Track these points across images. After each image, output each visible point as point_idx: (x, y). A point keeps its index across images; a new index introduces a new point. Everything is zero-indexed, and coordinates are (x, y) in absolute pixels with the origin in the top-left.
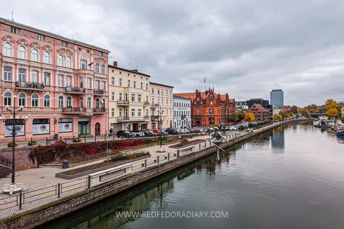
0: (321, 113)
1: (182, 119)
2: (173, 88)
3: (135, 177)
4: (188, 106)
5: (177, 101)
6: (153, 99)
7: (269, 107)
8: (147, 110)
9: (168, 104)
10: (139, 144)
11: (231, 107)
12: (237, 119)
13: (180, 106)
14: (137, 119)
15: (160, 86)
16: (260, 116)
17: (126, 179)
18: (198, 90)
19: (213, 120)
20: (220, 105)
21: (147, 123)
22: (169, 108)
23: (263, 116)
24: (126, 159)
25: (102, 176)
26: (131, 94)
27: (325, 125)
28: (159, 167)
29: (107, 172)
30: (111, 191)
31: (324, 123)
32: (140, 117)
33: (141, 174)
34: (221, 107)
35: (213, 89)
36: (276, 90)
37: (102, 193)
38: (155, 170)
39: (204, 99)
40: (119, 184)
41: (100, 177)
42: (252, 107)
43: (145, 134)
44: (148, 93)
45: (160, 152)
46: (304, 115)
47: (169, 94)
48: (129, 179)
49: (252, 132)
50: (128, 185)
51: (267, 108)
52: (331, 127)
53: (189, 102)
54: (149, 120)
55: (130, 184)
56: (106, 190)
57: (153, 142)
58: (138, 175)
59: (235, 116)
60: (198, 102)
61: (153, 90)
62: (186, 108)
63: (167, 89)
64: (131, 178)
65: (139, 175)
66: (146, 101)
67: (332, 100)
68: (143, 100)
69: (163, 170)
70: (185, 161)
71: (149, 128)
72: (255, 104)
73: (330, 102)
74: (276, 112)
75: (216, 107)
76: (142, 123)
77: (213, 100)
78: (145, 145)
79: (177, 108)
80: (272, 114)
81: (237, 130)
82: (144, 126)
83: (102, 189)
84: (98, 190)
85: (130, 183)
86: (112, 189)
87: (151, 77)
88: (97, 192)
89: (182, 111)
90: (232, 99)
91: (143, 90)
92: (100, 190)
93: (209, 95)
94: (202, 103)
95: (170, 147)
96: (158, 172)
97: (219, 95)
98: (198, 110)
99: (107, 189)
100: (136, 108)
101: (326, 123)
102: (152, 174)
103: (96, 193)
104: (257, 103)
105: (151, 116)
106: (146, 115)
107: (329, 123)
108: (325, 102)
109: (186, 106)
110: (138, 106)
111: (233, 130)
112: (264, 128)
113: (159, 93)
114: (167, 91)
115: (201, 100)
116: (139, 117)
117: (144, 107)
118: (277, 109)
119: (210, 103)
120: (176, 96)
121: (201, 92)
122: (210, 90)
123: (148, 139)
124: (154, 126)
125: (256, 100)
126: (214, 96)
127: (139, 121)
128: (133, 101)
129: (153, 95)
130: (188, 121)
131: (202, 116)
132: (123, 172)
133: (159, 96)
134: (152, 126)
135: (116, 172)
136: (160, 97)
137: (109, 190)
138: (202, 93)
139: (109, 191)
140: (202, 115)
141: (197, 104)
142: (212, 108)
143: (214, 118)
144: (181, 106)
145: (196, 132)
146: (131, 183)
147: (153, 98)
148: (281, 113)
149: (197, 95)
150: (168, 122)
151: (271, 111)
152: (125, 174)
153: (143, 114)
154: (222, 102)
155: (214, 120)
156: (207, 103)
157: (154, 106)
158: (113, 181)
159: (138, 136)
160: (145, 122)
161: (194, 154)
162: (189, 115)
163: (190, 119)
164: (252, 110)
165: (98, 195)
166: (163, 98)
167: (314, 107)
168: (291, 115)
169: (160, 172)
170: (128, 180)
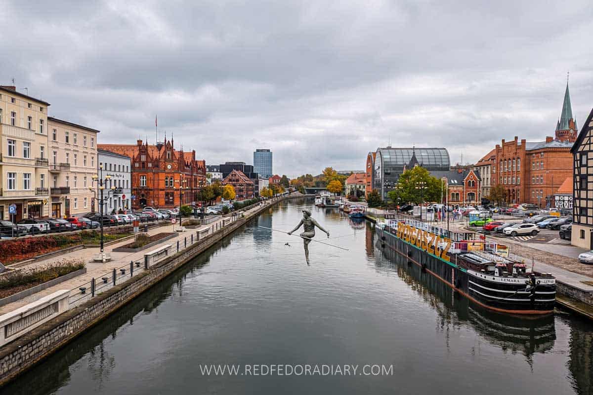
0: (318, 186)
1: (115, 196)
2: (98, 133)
3: (79, 318)
4: (125, 170)
5: (105, 159)
6: (55, 153)
7: (254, 176)
8: (42, 176)
9: (87, 164)
10: (41, 249)
11: (200, 174)
12: (212, 195)
13: (110, 170)
14: (20, 194)
15: (70, 128)
16: (243, 190)
17: (63, 323)
18: (141, 141)
19: (171, 198)
20: (184, 170)
21: (42, 203)
22: (88, 173)
23: (247, 190)
24: (33, 281)
25: (10, 325)
26: (8, 139)
27: (330, 204)
28: (119, 291)
29: (21, 314)
30: (34, 355)
31: (330, 201)
32: (27, 190)
33: (90, 309)
34: (186, 175)
35: (172, 141)
36: (262, 150)
37: (17, 361)
38: (114, 297)
39: (155, 157)
40: (49, 337)
41: (6, 327)
42: (230, 176)
43: (50, 226)
44: (43, 140)
45: (101, 261)
46: (298, 190)
47: (89, 145)
48: (68, 322)
49: (243, 216)
50: (67, 336)
51: (251, 178)
52: (338, 207)
53: (127, 163)
54: (46, 197)
55: (71, 334)
56: (23, 354)
57: (72, 242)
58: (84, 313)
59: (207, 191)
60: (143, 163)
61: (55, 135)
62: (122, 174)
63: (85, 135)
64: (71, 320)
65: (86, 313)
66: (40, 157)
67: (331, 169)
68: (35, 154)
69: (126, 296)
70: (160, 274)
71: (47, 215)
72: (235, 171)
73: (329, 171)
74: (264, 184)
75: (177, 174)
76: (29, 204)
77: (172, 160)
78: (56, 250)
79: (106, 173)
80: (258, 187)
81: (218, 214)
82: (36, 209)
83: (15, 354)
84: (7, 358)
85: (69, 331)
86: (36, 351)
87: (50, 106)
88: (6, 361)
89: (115, 180)
90: (201, 161)
91: (36, 134)
92: (11, 356)
93: (165, 152)
94: (150, 165)
95: (114, 250)
96: (118, 302)
97: (181, 153)
98: (143, 178)
99: (27, 352)
100: (20, 172)
101: (331, 200)
102: (107, 307)
103: (3, 364)
104: (237, 170)
105: (52, 189)
106: (39, 186)
107: (336, 202)
108: (323, 172)
109: (121, 170)
110: (23, 166)
111: (212, 213)
112: (254, 209)
113: (67, 141)
114: (85, 137)
115: (149, 160)
116: (24, 190)
117: (36, 168)
118: (264, 180)
119: (166, 168)
120: (103, 150)
121: (149, 144)
122: (167, 143)
123: (61, 237)
124: (57, 210)
125: (235, 164)
126: (173, 154)
127: (25, 200)
128: (10, 154)
129: (55, 145)
130: (125, 199)
131: (151, 190)
132: (52, 310)
133: (68, 147)
134: (52, 210)
135: (38, 312)
136: (70, 150)
137: (31, 352)
138: (151, 147)
139: (31, 355)
140: (151, 188)
141: (141, 166)
142: (171, 175)
143: (173, 193)
144: (113, 169)
145: (150, 219)
146: (72, 332)
147: (55, 150)
148: (271, 186)
149: (140, 150)
150: (87, 201)
151: (257, 183)
152: (56, 314)
153: (34, 184)
154: (187, 166)
155: (174, 198)
156: (162, 166)
157: (58, 168)
158: (34, 333)
159: (35, 231)
160: (36, 201)
161: (172, 261)
162: (127, 188)
163: (130, 194)
164: (230, 180)
165: (7, 368)
166: (77, 151)
167: (309, 178)
168: (283, 190)
169: (121, 301)
170: (66, 325)
